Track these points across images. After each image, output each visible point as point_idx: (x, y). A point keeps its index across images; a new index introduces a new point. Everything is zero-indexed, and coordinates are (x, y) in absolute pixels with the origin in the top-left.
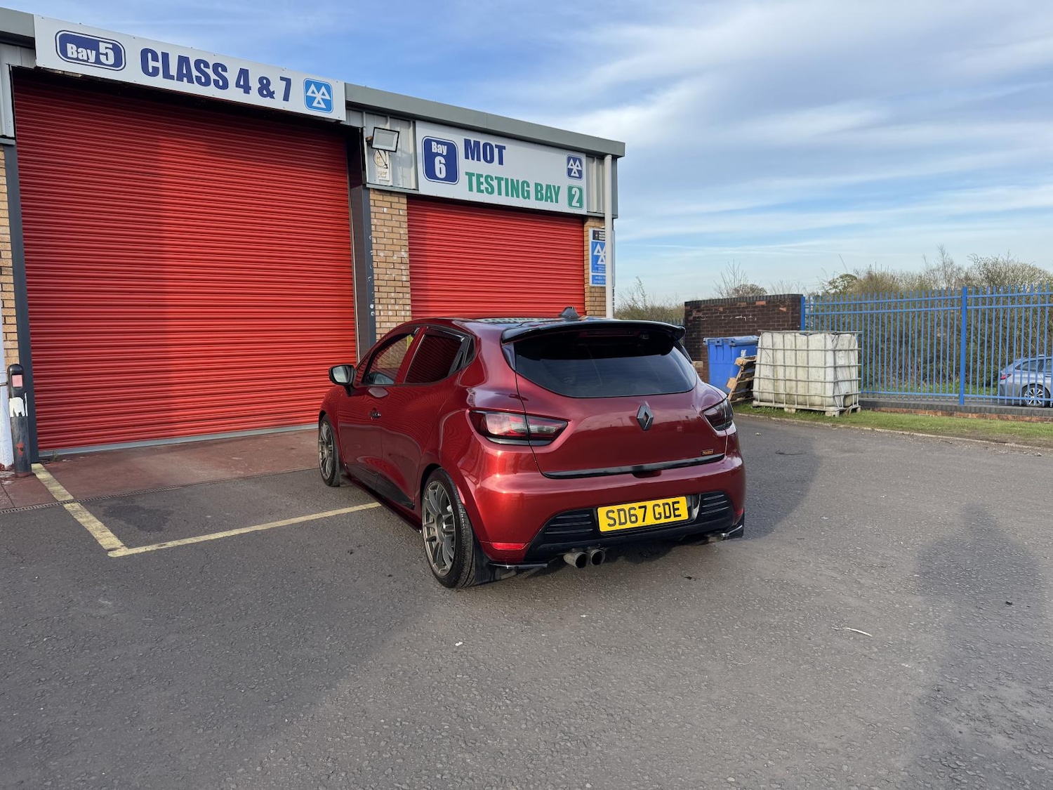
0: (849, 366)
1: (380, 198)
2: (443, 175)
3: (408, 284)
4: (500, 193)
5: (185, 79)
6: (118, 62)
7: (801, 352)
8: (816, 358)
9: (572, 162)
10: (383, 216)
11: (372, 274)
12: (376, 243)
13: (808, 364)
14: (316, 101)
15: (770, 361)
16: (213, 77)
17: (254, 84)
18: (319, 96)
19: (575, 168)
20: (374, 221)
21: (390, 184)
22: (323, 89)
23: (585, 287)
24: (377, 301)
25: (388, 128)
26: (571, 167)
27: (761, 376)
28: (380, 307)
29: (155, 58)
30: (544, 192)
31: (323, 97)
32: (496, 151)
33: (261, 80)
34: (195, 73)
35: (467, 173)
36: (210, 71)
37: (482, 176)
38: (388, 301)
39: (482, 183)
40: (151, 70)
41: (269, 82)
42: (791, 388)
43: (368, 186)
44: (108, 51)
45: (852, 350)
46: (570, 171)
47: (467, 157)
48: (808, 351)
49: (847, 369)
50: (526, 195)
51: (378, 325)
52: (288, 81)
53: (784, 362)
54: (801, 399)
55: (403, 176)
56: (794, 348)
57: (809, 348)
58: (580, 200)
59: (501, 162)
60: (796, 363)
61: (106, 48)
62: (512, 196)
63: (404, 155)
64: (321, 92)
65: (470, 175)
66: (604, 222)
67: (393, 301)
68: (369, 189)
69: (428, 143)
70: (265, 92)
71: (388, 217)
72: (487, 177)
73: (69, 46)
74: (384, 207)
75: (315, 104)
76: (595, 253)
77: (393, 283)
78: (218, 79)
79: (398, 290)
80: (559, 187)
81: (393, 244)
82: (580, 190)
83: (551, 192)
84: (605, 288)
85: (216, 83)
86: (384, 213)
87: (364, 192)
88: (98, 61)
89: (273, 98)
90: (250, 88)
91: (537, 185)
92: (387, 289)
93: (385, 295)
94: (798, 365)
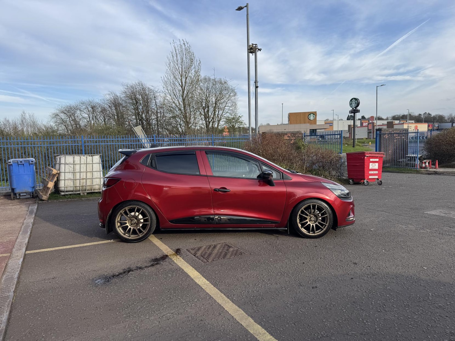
7: (89, 165)
15: (72, 170)
27: (66, 179)
42: (83, 183)
54: (88, 188)
56: (85, 163)
94: (87, 171)
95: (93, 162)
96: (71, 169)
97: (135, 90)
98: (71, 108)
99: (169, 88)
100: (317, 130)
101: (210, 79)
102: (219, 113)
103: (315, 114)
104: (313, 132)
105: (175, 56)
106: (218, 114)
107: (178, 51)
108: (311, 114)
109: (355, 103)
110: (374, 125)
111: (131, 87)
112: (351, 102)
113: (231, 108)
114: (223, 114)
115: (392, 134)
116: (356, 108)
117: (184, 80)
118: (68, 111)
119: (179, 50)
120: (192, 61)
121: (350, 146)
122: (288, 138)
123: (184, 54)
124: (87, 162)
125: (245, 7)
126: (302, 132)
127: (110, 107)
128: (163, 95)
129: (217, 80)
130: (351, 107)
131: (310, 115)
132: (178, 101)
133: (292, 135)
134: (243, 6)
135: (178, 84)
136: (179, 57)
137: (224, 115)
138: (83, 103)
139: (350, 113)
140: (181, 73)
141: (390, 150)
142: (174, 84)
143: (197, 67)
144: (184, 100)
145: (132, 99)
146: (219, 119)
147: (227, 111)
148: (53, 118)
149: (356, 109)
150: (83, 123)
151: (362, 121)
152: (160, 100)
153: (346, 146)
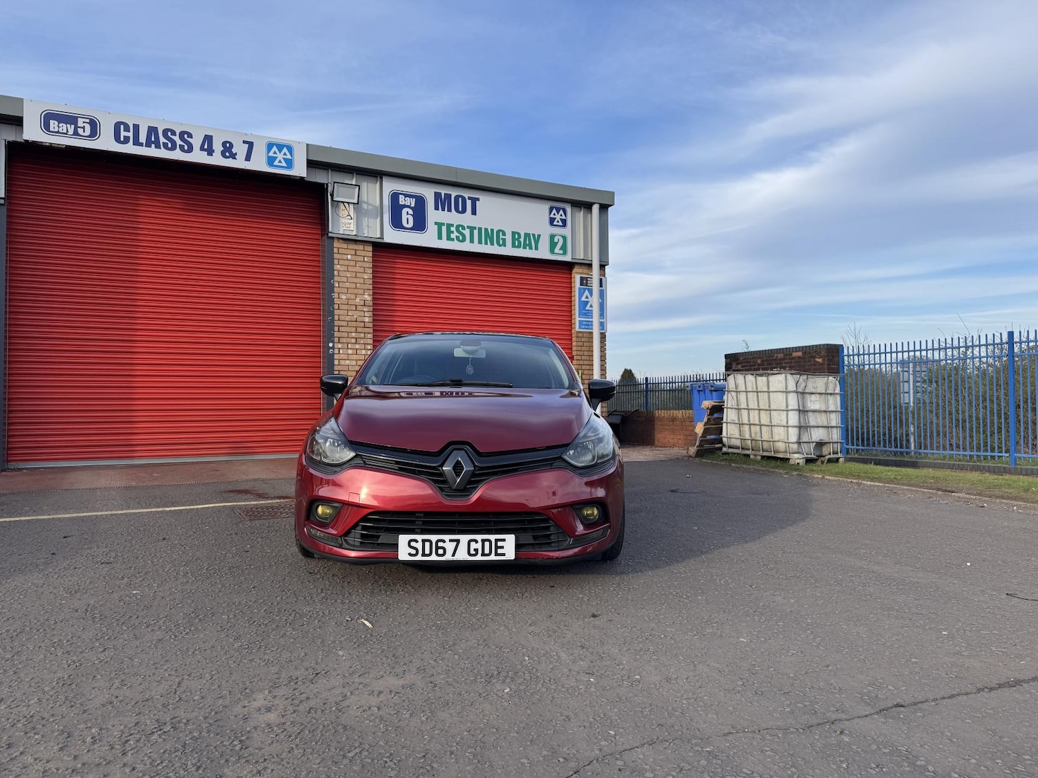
0: (825, 412)
1: (345, 246)
2: (411, 225)
3: (371, 325)
4: (472, 241)
5: (153, 145)
6: (94, 133)
7: (762, 394)
8: (778, 400)
9: (554, 211)
10: (346, 263)
11: (333, 315)
12: (339, 287)
13: (770, 407)
14: (278, 160)
15: (735, 404)
16: (179, 142)
17: (218, 147)
18: (280, 156)
19: (558, 217)
20: (337, 267)
21: (354, 233)
22: (285, 150)
23: (573, 332)
24: (336, 340)
25: (354, 183)
26: (554, 217)
27: (729, 421)
28: (340, 346)
29: (127, 129)
30: (522, 240)
31: (285, 157)
32: (469, 203)
33: (224, 144)
34: (162, 140)
35: (436, 223)
36: (176, 138)
37: (453, 225)
38: (349, 340)
39: (453, 232)
40: (122, 139)
41: (231, 145)
42: (756, 433)
43: (330, 235)
44: (85, 124)
45: (831, 394)
46: (552, 221)
47: (436, 208)
48: (768, 392)
49: (823, 414)
50: (501, 243)
51: (336, 362)
52: (251, 145)
53: (748, 405)
54: (766, 445)
55: (368, 226)
57: (771, 390)
58: (564, 248)
59: (474, 212)
60: (758, 406)
61: (84, 122)
62: (486, 243)
63: (370, 207)
64: (283, 153)
65: (439, 225)
66: (592, 269)
67: (353, 341)
68: (333, 238)
69: (395, 197)
70: (227, 154)
71: (352, 263)
72: (458, 227)
73: (52, 122)
74: (347, 254)
75: (276, 163)
76: (583, 299)
77: (354, 324)
78: (184, 144)
79: (359, 330)
80: (539, 236)
81: (356, 288)
82: (564, 238)
83: (531, 240)
84: (592, 333)
85: (182, 148)
86: (348, 260)
87: (327, 242)
88: (76, 133)
89: (236, 159)
90: (213, 151)
91: (513, 233)
92: (348, 329)
93: (346, 335)
94: (761, 408)
124: (757, 388)
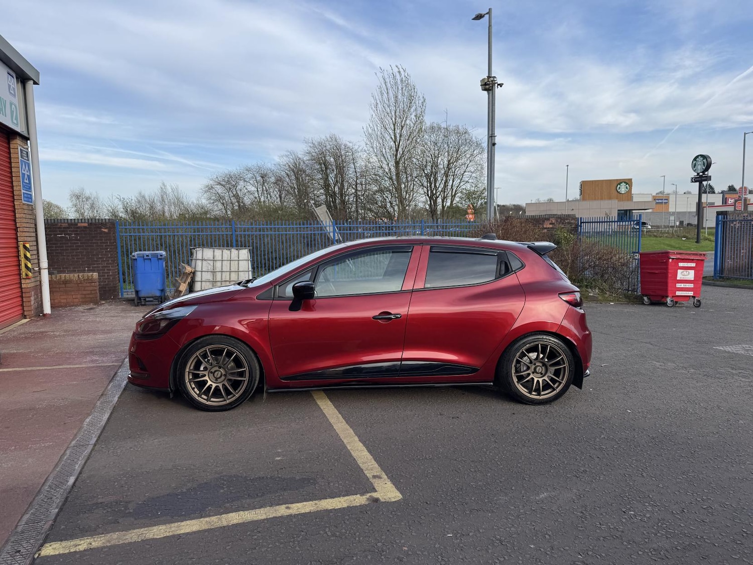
13: (238, 269)
56: (229, 259)
60: (230, 269)
95: (239, 258)
96: (210, 267)
97: (324, 148)
98: (231, 177)
99: (375, 145)
100: (633, 211)
101: (440, 128)
102: (454, 183)
103: (628, 182)
104: (625, 215)
105: (384, 93)
106: (452, 185)
107: (389, 85)
108: (622, 183)
109: (703, 165)
110: (748, 203)
111: (319, 143)
112: (694, 162)
113: (474, 174)
114: (462, 184)
115: (748, 220)
116: (703, 172)
117: (398, 131)
118: (228, 182)
119: (391, 82)
120: (411, 99)
121: (691, 240)
122: (551, 226)
123: (400, 88)
124: (231, 258)
125: (486, 14)
126: (577, 217)
127: (287, 175)
128: (364, 156)
129: (451, 128)
130: (695, 171)
131: (619, 184)
132: (388, 164)
133: (559, 220)
134: (483, 12)
135: (389, 138)
136: (391, 95)
137: (462, 187)
138: (248, 170)
139: (693, 182)
140: (393, 119)
141: (743, 249)
142: (383, 138)
143: (419, 109)
144: (397, 163)
145: (320, 164)
146: (453, 194)
147: (467, 179)
148: (206, 192)
149: (704, 174)
150: (247, 201)
151: (726, 196)
152: (361, 163)
153: (683, 240)
